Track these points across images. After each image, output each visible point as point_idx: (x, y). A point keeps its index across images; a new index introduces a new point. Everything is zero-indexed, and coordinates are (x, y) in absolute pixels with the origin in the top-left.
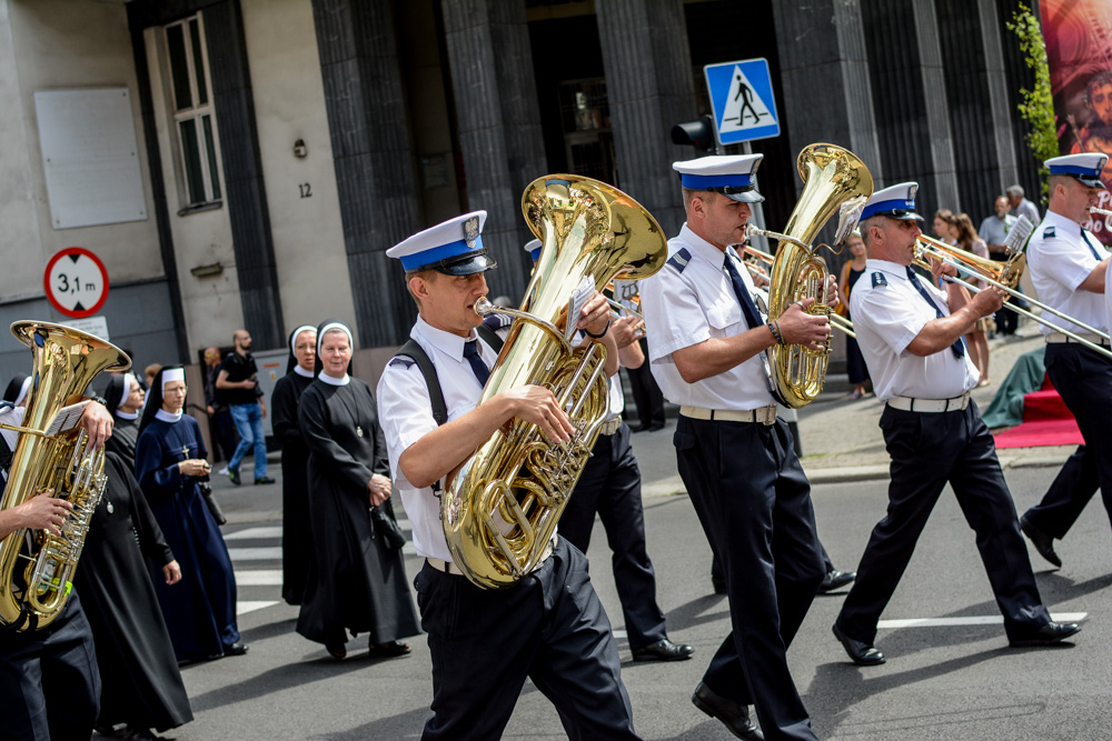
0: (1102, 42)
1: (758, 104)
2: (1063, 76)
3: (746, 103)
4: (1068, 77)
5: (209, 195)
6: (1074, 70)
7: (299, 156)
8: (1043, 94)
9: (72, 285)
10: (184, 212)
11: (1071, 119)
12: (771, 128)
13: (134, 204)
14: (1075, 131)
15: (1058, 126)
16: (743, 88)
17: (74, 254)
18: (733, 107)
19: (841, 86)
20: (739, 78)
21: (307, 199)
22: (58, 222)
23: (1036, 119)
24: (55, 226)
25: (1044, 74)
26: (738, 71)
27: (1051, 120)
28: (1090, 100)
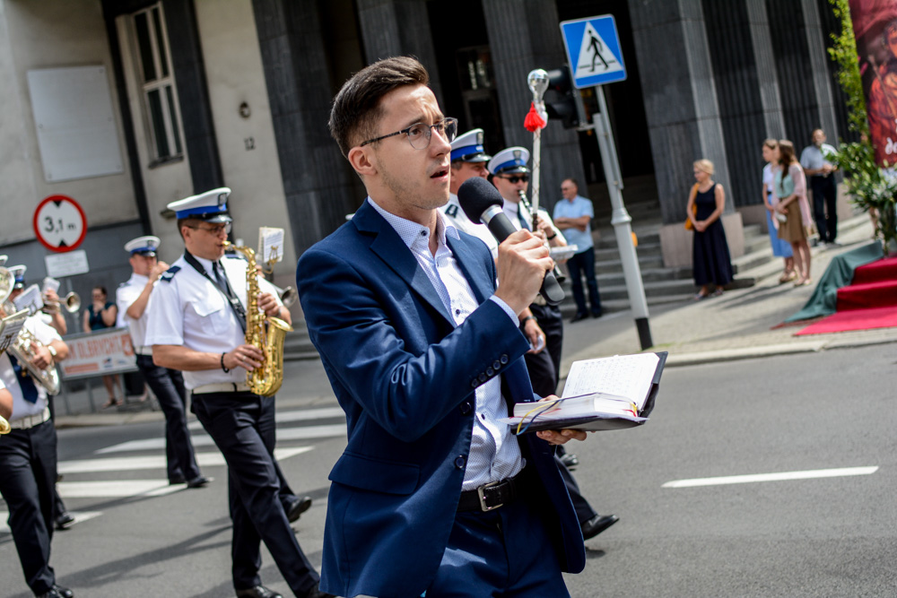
1: (607, 54)
2: (864, 23)
3: (597, 53)
4: (867, 24)
5: (173, 151)
6: (872, 18)
7: (244, 116)
8: (848, 39)
9: (56, 225)
10: (153, 165)
11: (871, 59)
12: (618, 74)
13: (112, 160)
14: (875, 68)
15: (861, 65)
16: (594, 41)
17: (57, 200)
18: (586, 56)
19: (682, 41)
20: (590, 32)
21: (251, 152)
22: (50, 176)
23: (843, 60)
24: (48, 179)
25: (848, 23)
26: (589, 27)
27: (855, 59)
28: (886, 42)
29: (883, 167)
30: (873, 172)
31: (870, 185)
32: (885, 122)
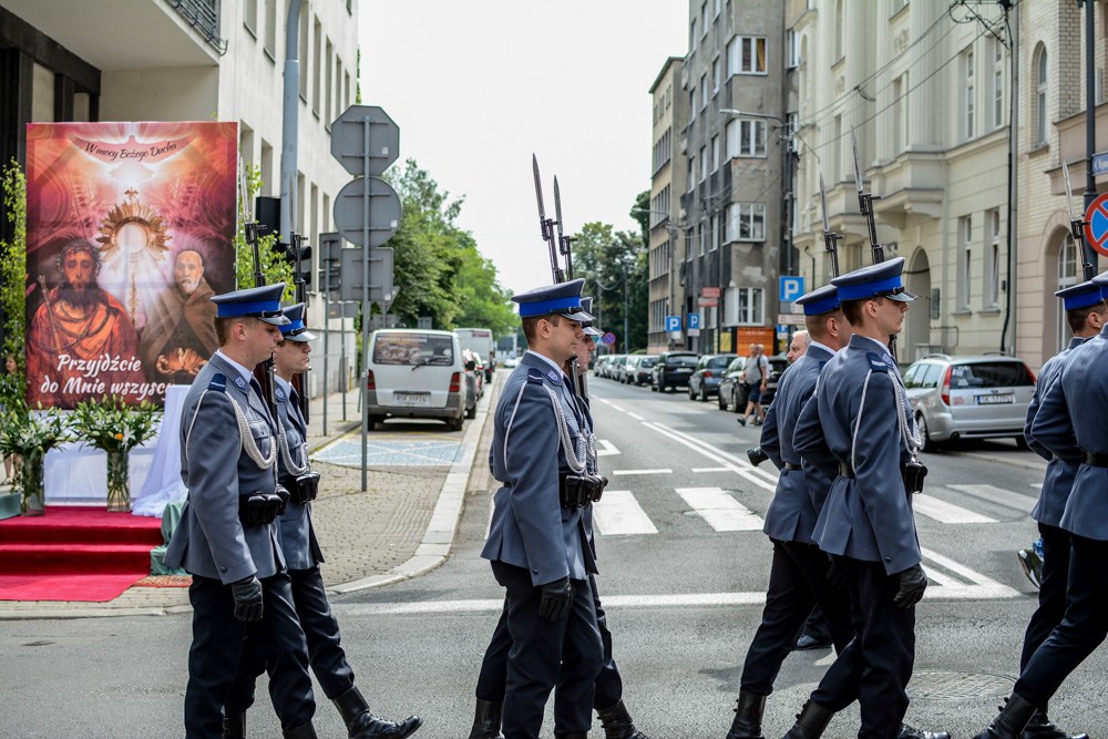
0: (82, 211)
2: (40, 236)
4: (44, 239)
6: (51, 233)
8: (19, 250)
11: (42, 279)
14: (44, 291)
15: (27, 285)
23: (9, 272)
25: (21, 231)
27: (23, 275)
28: (62, 264)
29: (36, 408)
30: (22, 414)
31: (17, 427)
32: (45, 355)
